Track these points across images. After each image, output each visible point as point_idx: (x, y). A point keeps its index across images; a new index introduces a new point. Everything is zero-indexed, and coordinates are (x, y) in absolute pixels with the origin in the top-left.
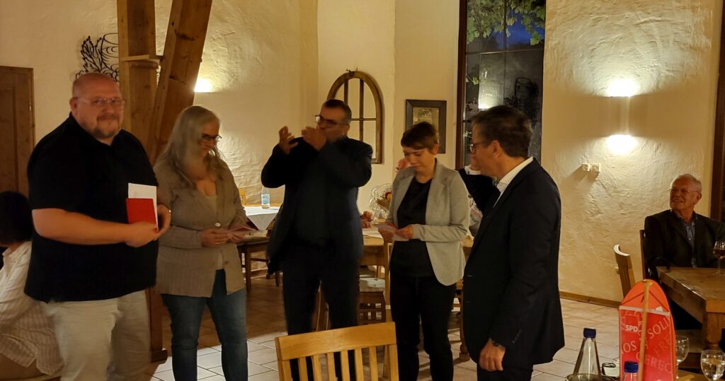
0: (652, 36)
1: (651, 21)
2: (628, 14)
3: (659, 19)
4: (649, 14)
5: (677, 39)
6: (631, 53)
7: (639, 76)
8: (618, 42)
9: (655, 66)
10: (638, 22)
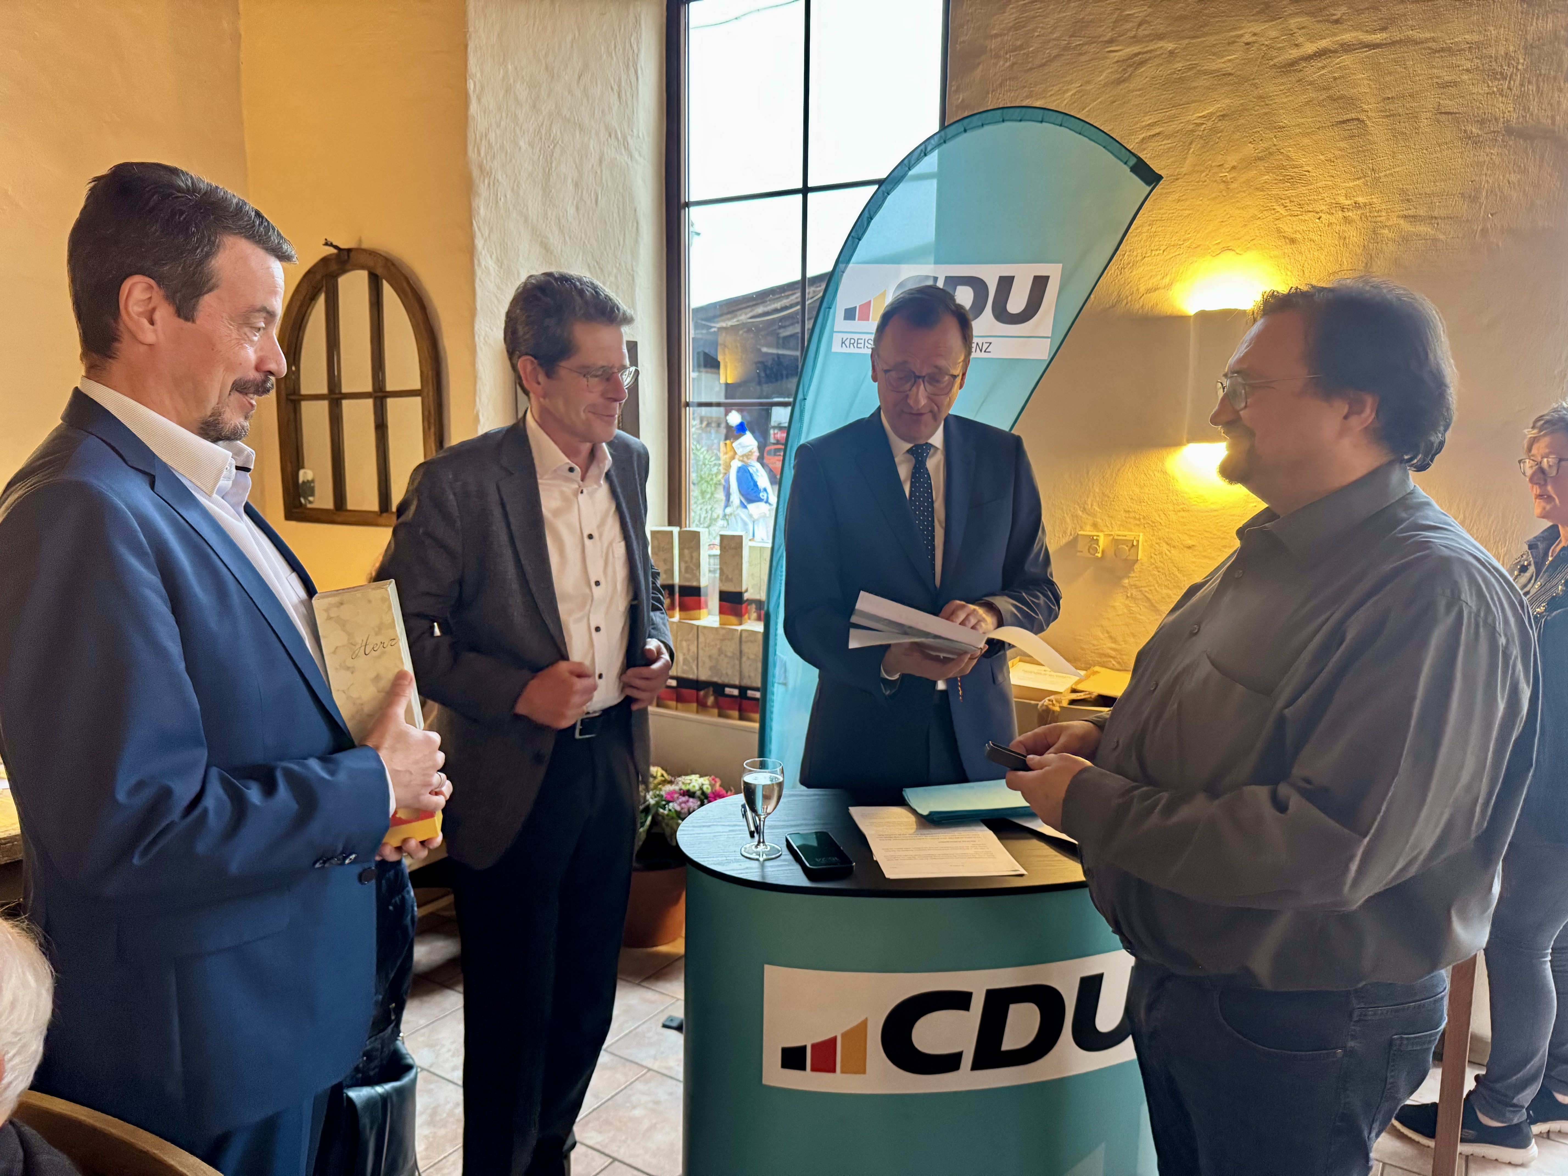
0: (1350, 102)
1: (1347, 48)
2: (1250, 29)
3: (1378, 37)
4: (1337, 22)
5: (1450, 105)
6: (1261, 165)
7: (1293, 241)
8: (1214, 130)
9: (1357, 206)
10: (1295, 53)
